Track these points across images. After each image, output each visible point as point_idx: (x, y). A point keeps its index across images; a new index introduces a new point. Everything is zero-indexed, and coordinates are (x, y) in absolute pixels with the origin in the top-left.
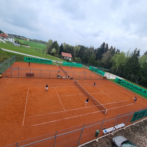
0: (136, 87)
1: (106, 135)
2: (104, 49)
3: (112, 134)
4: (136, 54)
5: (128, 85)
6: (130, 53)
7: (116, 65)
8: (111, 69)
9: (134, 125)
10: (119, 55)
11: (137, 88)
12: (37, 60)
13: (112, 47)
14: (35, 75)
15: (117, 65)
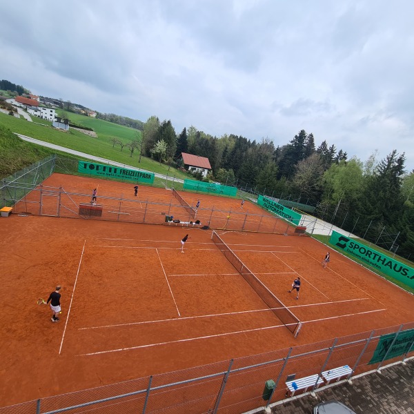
0: (390, 262)
1: (295, 398)
2: (301, 147)
3: (313, 394)
4: (394, 168)
5: (368, 253)
6: (375, 165)
7: (334, 195)
8: (320, 206)
9: (380, 372)
10: (343, 168)
11: (393, 266)
12: (113, 170)
13: (324, 144)
14: (103, 212)
15: (338, 195)
